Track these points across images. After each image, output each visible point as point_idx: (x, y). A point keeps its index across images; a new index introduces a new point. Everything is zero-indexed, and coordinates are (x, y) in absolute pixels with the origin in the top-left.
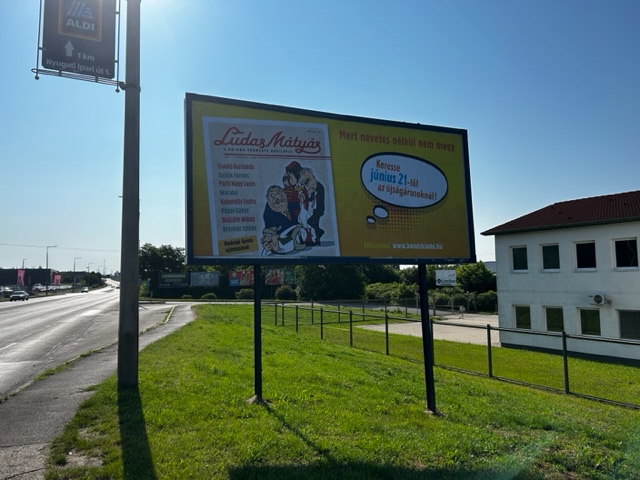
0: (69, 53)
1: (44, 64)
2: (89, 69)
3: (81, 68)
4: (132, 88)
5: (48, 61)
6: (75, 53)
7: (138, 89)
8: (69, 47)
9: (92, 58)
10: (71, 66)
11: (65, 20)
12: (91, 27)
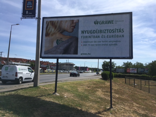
5: (23, 16)
8: (27, 12)
9: (31, 13)
10: (27, 16)
11: (26, 7)
12: (31, 6)
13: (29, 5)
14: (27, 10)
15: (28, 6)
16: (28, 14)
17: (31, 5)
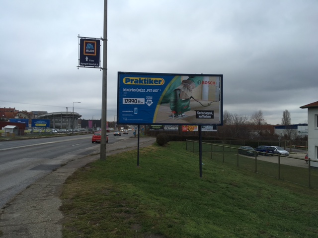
0: (87, 60)
1: (80, 65)
2: (92, 64)
3: (90, 64)
4: (105, 69)
5: (81, 63)
6: (88, 60)
7: (107, 69)
8: (87, 58)
9: (93, 61)
10: (88, 64)
11: (86, 50)
12: (93, 51)
13: (90, 49)
14: (86, 56)
15: (88, 49)
16: (88, 62)
17: (92, 49)
